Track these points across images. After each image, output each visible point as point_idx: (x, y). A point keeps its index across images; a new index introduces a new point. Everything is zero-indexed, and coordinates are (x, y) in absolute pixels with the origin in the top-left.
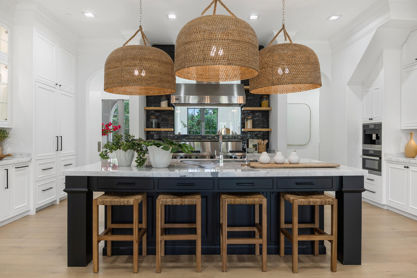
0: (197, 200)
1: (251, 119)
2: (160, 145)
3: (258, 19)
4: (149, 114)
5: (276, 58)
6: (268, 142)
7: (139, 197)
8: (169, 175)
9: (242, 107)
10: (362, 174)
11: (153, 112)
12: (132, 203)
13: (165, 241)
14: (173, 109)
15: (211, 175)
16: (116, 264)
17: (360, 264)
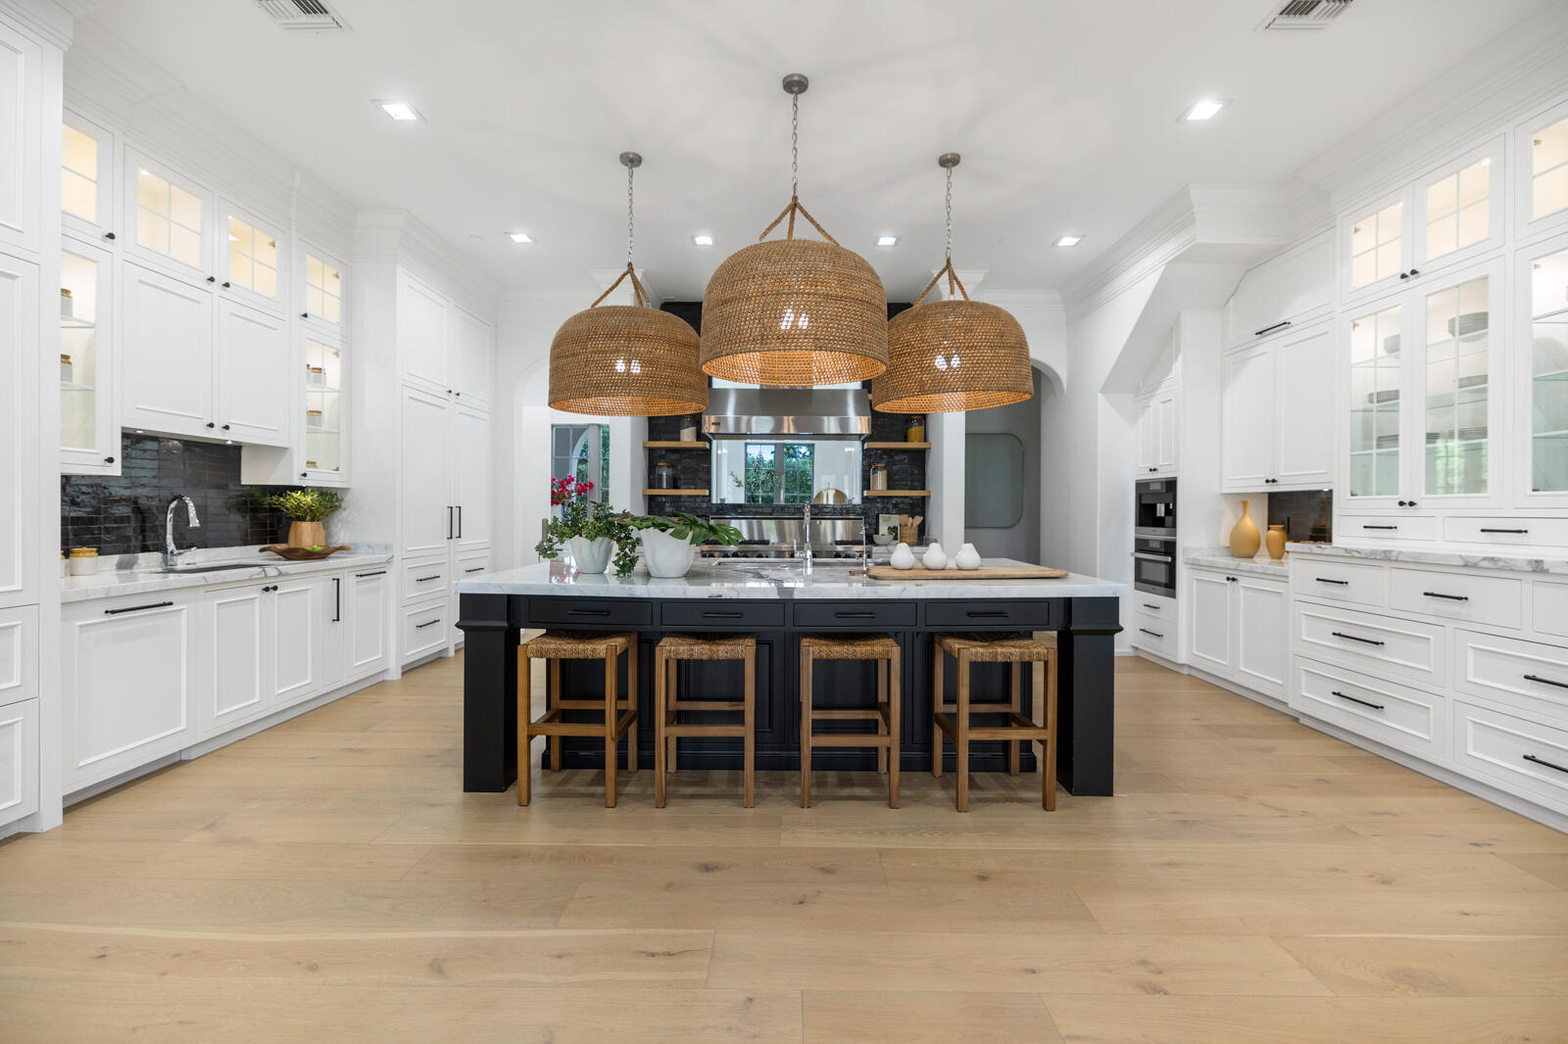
0: (744, 650)
1: (884, 468)
2: (668, 528)
3: (896, 243)
4: (653, 458)
5: (929, 332)
7: (619, 642)
8: (685, 593)
9: (863, 442)
10: (1114, 593)
11: (664, 452)
12: (602, 655)
13: (679, 739)
14: (708, 446)
15: (779, 593)
16: (570, 787)
17: (1110, 793)
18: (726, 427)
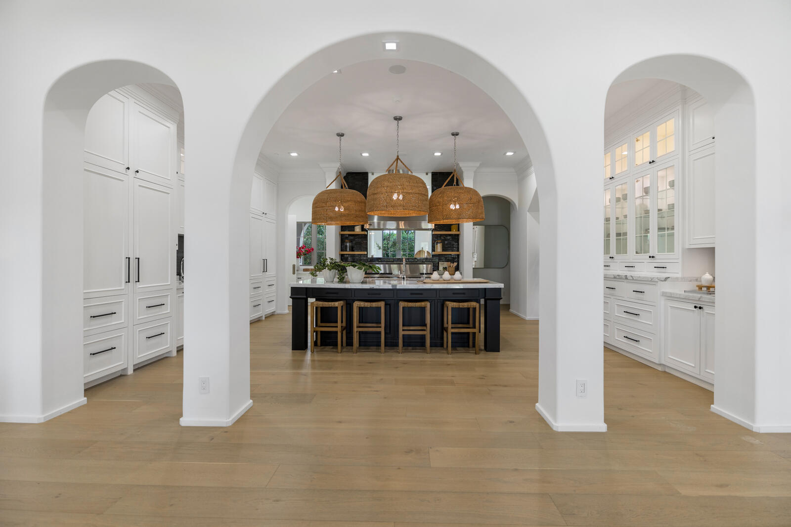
1: (440, 243)
2: (356, 266)
3: (441, 155)
4: (343, 239)
5: (445, 198)
6: (458, 264)
7: (341, 303)
8: (362, 287)
9: (432, 231)
11: (347, 236)
12: (337, 306)
14: (366, 233)
16: (325, 350)
17: (499, 351)
18: (374, 226)
